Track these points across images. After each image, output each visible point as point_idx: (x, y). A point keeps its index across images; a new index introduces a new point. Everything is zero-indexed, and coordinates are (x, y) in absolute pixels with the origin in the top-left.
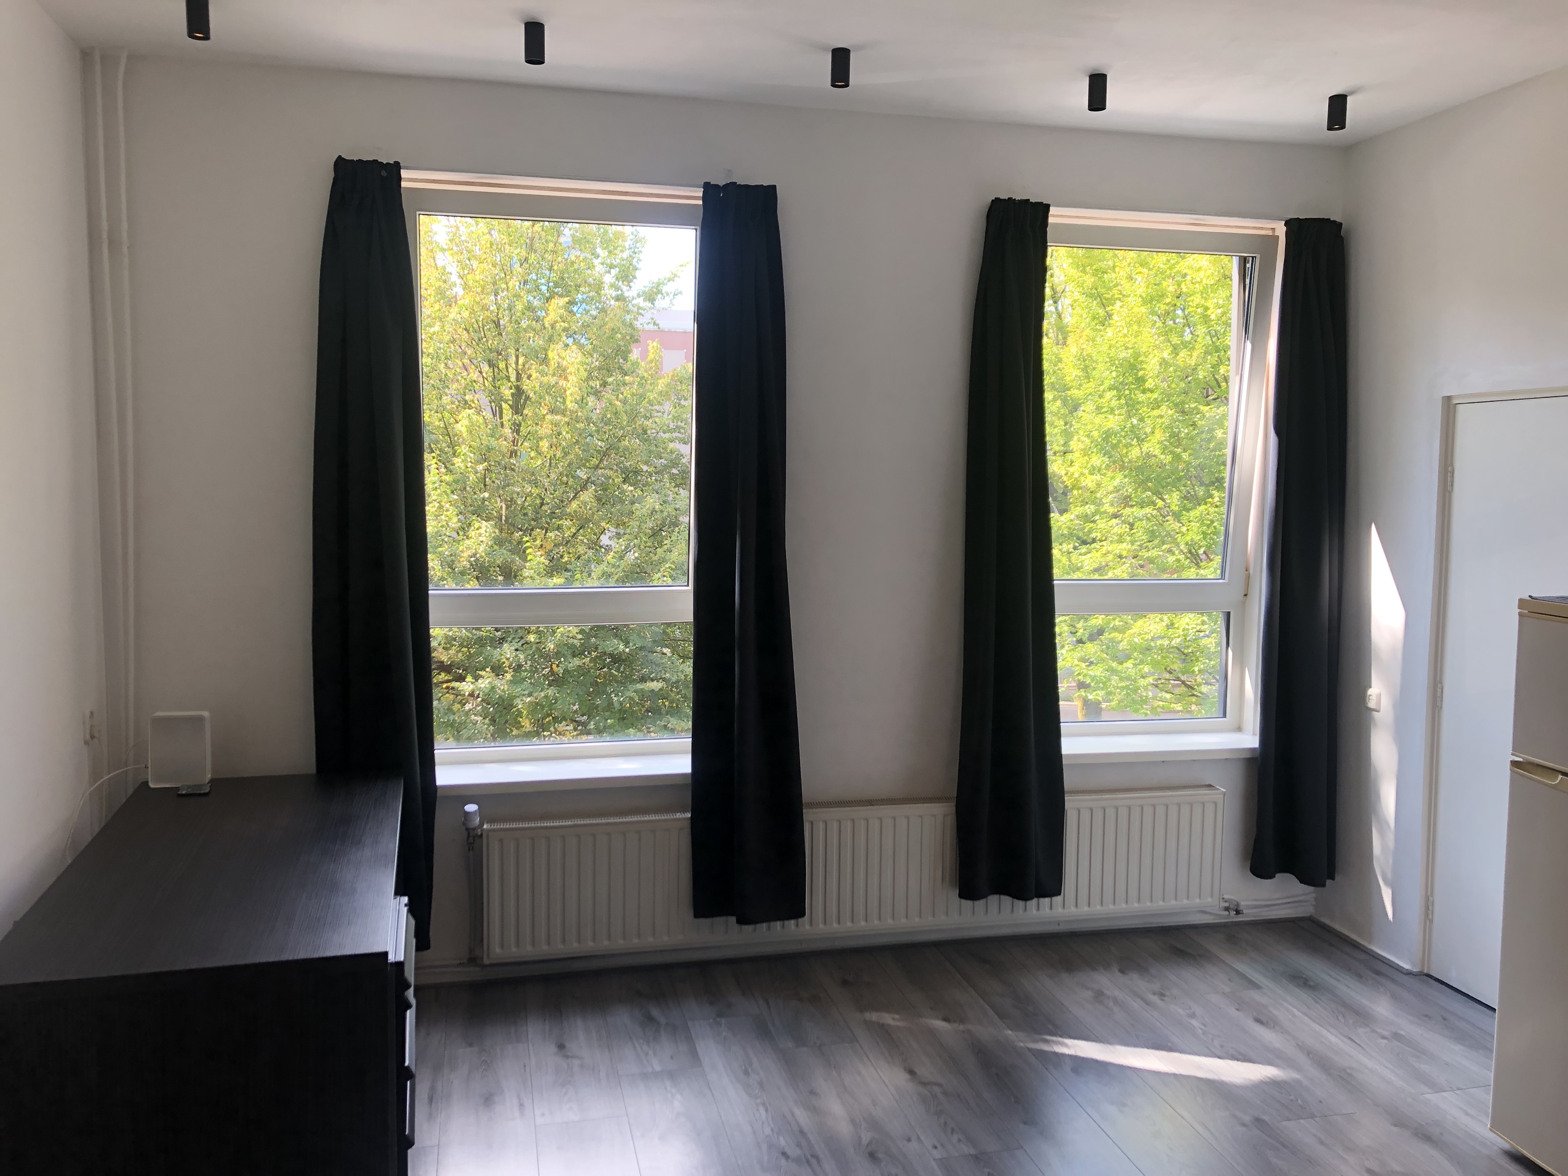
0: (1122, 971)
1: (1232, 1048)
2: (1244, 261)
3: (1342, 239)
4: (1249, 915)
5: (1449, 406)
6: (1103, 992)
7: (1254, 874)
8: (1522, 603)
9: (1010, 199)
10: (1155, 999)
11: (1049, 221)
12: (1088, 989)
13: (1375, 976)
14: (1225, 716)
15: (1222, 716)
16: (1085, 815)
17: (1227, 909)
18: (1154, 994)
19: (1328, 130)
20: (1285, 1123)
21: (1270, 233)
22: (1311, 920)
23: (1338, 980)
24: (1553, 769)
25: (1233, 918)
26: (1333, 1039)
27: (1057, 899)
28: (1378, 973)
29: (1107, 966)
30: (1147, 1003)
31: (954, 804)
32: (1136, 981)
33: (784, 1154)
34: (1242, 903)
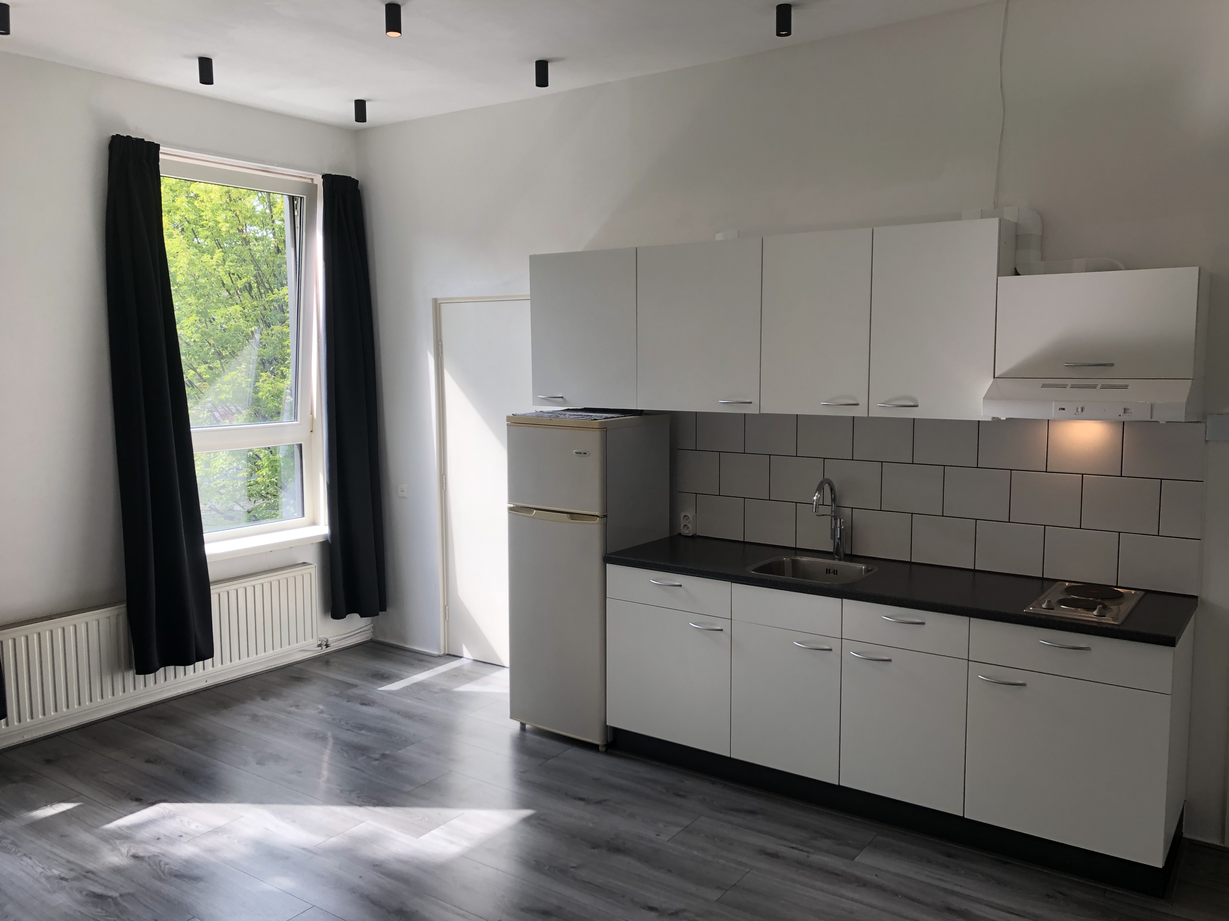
0: (263, 699)
1: (353, 723)
2: (292, 199)
3: (358, 191)
4: (334, 647)
5: (437, 305)
6: (257, 715)
7: (333, 619)
8: (508, 418)
9: (128, 137)
10: (293, 709)
11: (160, 157)
12: (245, 715)
13: (421, 663)
14: (303, 515)
15: (301, 516)
16: (224, 597)
17: (320, 646)
18: (291, 706)
19: (356, 121)
20: (399, 751)
21: (310, 181)
22: (372, 641)
23: (401, 670)
24: (530, 508)
25: (325, 650)
26: (409, 701)
27: (208, 662)
28: (422, 661)
29: (252, 699)
30: (290, 713)
31: (125, 605)
32: (274, 702)
33: (62, 879)
34: (330, 640)
